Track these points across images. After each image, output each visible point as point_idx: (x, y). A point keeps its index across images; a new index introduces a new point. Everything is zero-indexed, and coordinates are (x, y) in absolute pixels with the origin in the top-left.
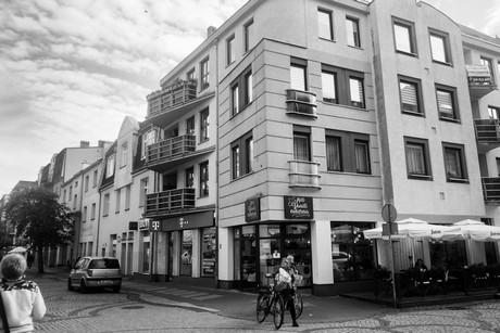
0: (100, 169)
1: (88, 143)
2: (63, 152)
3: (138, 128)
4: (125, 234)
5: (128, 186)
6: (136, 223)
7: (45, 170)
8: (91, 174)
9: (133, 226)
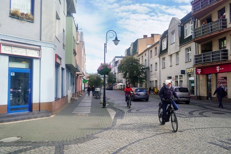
0: (158, 46)
1: (147, 36)
2: (137, 41)
3: (180, 22)
4: (177, 76)
5: (177, 53)
6: (184, 71)
7: (128, 50)
8: (153, 49)
9: (183, 72)
